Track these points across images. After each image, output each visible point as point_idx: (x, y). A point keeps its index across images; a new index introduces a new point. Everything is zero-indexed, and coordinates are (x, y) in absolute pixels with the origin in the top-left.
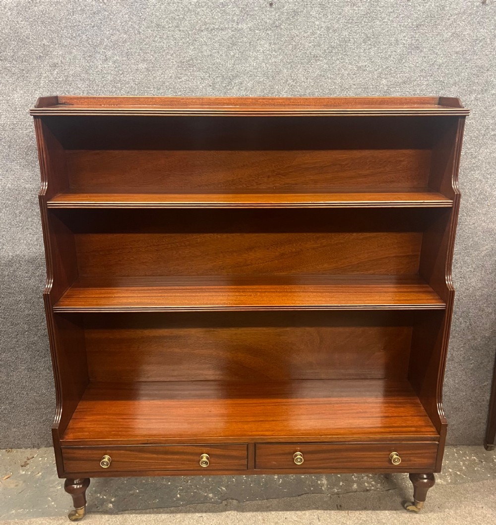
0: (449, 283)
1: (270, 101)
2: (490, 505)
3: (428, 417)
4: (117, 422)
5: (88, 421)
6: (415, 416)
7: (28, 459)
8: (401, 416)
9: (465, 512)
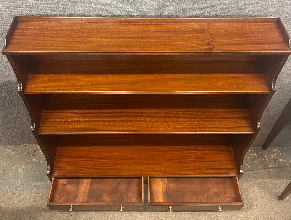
0: (258, 126)
1: (162, 21)
2: (257, 185)
3: (234, 162)
4: (78, 163)
5: (63, 162)
6: (228, 161)
7: (35, 151)
8: (221, 161)
9: (245, 188)
